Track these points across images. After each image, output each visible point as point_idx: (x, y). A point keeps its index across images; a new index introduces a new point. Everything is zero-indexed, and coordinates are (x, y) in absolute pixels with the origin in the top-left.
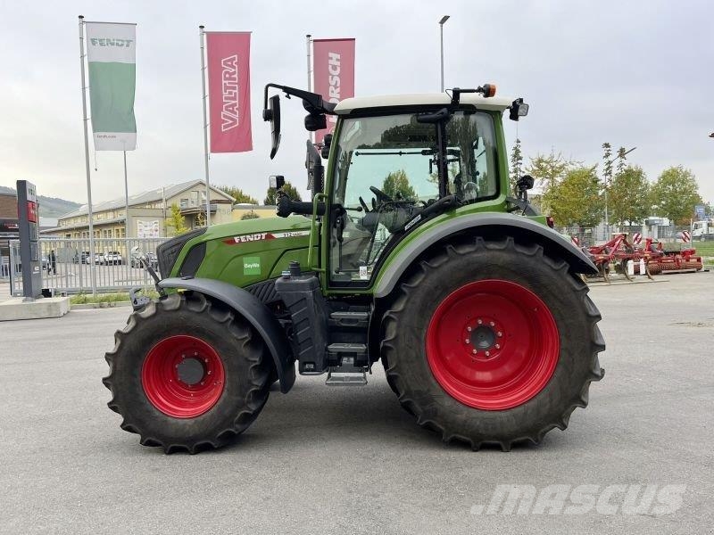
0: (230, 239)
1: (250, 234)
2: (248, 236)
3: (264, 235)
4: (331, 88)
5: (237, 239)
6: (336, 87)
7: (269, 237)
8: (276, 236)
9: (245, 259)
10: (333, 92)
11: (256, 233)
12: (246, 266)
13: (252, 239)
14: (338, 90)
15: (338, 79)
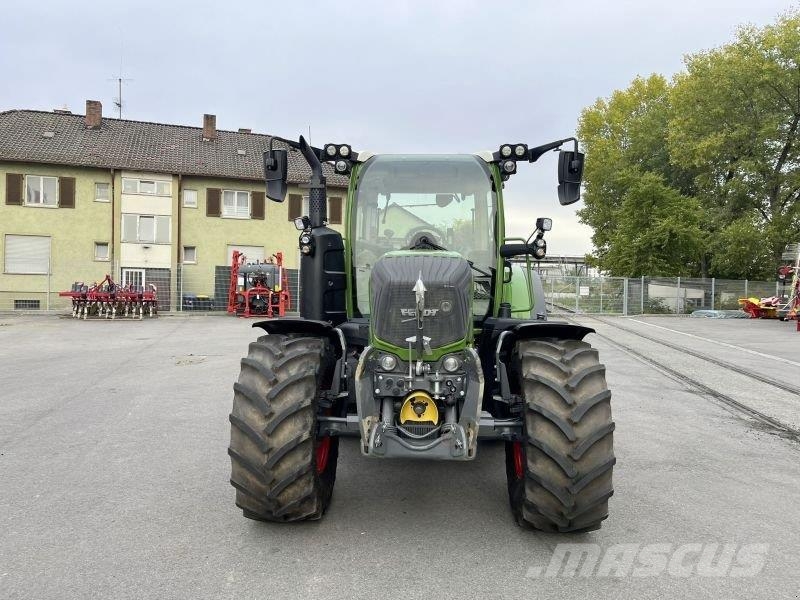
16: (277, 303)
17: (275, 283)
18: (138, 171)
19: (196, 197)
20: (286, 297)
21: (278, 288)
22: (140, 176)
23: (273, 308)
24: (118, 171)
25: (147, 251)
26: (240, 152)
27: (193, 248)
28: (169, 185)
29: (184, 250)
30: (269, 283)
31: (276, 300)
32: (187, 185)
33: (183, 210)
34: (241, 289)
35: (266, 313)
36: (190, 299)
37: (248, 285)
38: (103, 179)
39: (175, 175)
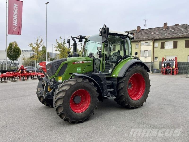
0: (74, 62)
1: (79, 61)
2: (78, 62)
3: (82, 61)
4: (14, 15)
5: (75, 62)
6: (16, 15)
7: (83, 62)
8: (85, 62)
9: (77, 68)
10: (15, 16)
11: (80, 61)
12: (78, 70)
13: (79, 63)
14: (17, 16)
15: (17, 12)
16: (174, 71)
17: (173, 65)
18: (144, 40)
19: (158, 45)
20: (176, 70)
21: (174, 67)
22: (145, 42)
23: (172, 73)
24: (140, 41)
25: (146, 59)
26: (172, 31)
27: (157, 57)
28: (151, 43)
29: (155, 58)
30: (171, 66)
31: (173, 70)
32: (155, 42)
33: (155, 48)
34: (163, 67)
35: (170, 74)
36: (155, 70)
37: (165, 66)
38: (137, 43)
39: (152, 40)
